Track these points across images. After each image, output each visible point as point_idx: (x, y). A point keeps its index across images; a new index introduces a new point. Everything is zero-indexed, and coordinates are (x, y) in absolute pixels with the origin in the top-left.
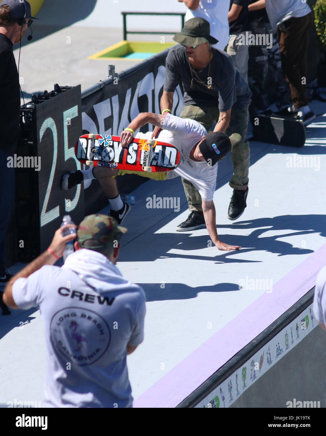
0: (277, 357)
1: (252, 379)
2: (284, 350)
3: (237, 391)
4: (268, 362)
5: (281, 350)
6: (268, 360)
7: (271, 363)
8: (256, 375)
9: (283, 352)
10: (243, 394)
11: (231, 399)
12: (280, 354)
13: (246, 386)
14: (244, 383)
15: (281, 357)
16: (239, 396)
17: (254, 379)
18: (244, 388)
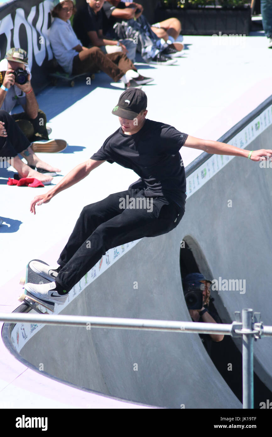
0: (114, 259)
1: (93, 277)
2: (120, 253)
3: (80, 286)
4: (107, 263)
5: (118, 253)
6: (107, 261)
7: (109, 263)
8: (96, 274)
9: (119, 254)
10: (85, 289)
11: (75, 294)
12: (117, 256)
13: (87, 283)
14: (86, 280)
15: (117, 258)
16: (81, 291)
17: (95, 277)
18: (86, 285)
